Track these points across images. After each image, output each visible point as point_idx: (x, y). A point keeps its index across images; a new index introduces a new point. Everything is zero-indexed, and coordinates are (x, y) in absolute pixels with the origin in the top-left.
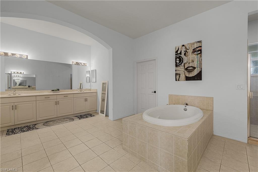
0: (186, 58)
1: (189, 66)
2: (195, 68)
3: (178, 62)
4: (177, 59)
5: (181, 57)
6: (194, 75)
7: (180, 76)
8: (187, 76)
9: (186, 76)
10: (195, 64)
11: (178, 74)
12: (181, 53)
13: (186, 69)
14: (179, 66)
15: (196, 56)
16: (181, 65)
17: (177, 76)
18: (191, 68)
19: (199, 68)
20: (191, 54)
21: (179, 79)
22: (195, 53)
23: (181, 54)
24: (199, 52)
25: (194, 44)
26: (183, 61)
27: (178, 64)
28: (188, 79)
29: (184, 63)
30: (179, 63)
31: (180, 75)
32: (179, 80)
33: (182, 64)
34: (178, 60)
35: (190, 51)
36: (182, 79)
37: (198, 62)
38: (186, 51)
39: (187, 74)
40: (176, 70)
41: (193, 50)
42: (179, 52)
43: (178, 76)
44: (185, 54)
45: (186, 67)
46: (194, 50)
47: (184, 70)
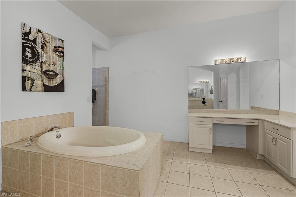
0: (44, 54)
1: (48, 69)
2: (56, 74)
3: (29, 55)
4: (28, 49)
5: (36, 49)
6: (55, 84)
7: (33, 83)
8: (47, 84)
9: (44, 84)
10: (57, 70)
11: (28, 77)
12: (34, 41)
13: (45, 73)
14: (31, 64)
15: (58, 58)
16: (36, 63)
17: (26, 81)
18: (52, 73)
19: (61, 76)
20: (51, 51)
21: (31, 88)
22: (56, 53)
23: (36, 45)
24: (62, 55)
25: (55, 39)
26: (38, 58)
27: (29, 60)
28: (47, 89)
29: (41, 61)
30: (30, 58)
31: (33, 80)
32: (31, 90)
33: (38, 62)
34: (29, 52)
35: (50, 47)
36: (37, 89)
37: (60, 67)
38: (45, 44)
39: (46, 81)
40: (23, 70)
41: (55, 47)
42: (31, 37)
43: (30, 82)
44: (42, 47)
45: (44, 70)
46: (56, 49)
47: (40, 73)
